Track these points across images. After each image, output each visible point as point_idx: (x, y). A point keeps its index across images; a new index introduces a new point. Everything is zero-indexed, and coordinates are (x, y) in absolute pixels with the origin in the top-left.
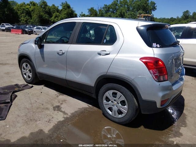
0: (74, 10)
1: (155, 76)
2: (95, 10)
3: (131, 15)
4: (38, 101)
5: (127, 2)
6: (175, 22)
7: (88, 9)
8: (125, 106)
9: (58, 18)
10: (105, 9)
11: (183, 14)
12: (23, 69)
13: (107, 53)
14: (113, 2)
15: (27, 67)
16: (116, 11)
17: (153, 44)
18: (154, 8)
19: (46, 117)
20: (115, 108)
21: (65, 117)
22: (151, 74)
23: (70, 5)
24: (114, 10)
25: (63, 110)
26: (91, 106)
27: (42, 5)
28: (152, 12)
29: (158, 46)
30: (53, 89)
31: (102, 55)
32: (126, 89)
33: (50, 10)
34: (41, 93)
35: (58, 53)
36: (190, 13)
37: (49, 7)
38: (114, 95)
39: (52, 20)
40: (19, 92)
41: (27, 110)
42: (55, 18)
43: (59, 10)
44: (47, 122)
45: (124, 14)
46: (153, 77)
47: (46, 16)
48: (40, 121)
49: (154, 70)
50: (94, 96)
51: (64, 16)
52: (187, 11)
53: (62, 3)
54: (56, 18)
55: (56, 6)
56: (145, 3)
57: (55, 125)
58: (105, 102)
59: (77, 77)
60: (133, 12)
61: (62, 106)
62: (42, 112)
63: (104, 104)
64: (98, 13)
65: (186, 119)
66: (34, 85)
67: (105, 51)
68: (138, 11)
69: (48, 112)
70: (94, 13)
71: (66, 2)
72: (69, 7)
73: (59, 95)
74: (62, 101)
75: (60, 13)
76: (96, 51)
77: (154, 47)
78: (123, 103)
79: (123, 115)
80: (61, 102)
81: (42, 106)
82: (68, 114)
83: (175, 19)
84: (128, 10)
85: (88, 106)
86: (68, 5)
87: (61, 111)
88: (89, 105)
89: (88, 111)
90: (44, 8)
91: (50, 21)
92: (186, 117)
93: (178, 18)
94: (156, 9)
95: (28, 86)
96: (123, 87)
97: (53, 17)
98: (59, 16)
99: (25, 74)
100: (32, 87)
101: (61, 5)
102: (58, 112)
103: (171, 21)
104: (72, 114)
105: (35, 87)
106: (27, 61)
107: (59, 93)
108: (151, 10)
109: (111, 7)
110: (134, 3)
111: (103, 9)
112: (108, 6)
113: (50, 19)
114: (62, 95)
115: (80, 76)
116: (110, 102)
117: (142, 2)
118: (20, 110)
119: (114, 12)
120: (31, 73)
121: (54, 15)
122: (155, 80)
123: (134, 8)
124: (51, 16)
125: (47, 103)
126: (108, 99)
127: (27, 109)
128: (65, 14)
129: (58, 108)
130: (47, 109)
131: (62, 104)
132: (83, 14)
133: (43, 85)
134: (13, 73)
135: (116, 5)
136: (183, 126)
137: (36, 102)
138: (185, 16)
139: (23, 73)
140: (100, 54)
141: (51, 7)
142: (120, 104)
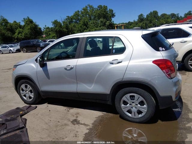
0: (37, 24)
1: (168, 74)
2: (59, 22)
3: (94, 23)
4: (52, 120)
5: (88, 12)
6: (133, 25)
7: (52, 22)
8: (144, 105)
9: (22, 33)
10: (68, 20)
11: (139, 18)
12: (21, 91)
13: (120, 61)
14: (75, 13)
15: (27, 88)
16: (79, 22)
17: (160, 48)
18: (114, 15)
19: (71, 133)
20: (134, 110)
21: (88, 129)
22: (164, 73)
23: (32, 20)
24: (77, 21)
25: (83, 123)
26: (105, 113)
27: (3, 23)
28: (112, 19)
29: (164, 49)
30: (58, 105)
31: (115, 64)
32: (143, 91)
33: (11, 26)
34: (50, 111)
35: (66, 69)
36: (144, 16)
37: (11, 23)
38: (132, 98)
39: (16, 37)
40: (26, 115)
41: (47, 131)
42: (18, 34)
43: (21, 26)
44: (74, 137)
45: (87, 23)
46: (166, 75)
47: (9, 34)
48: (67, 138)
49: (166, 70)
50: (109, 103)
51: (28, 31)
52: (141, 15)
53: (24, 19)
54: (20, 34)
55: (18, 22)
56: (104, 11)
57: (83, 138)
58: (123, 106)
59: (90, 88)
60: (95, 21)
61: (79, 119)
62: (63, 129)
63: (122, 108)
64: (63, 25)
65: (188, 106)
66: (37, 106)
67: (117, 60)
68: (99, 19)
69: (69, 128)
70: (59, 25)
71: (28, 17)
72: (31, 22)
73: (68, 109)
74: (75, 114)
75: (23, 29)
76: (107, 62)
77: (161, 51)
78: (142, 103)
79: (143, 114)
80: (76, 116)
81: (59, 124)
82: (89, 125)
83: (132, 23)
84: (90, 19)
85: (102, 113)
86: (30, 20)
87: (81, 124)
88: (104, 113)
89: (105, 118)
90: (6, 25)
91: (13, 38)
92: (187, 105)
93: (134, 21)
94: (115, 16)
95: (31, 107)
96: (140, 89)
97: (16, 34)
98: (23, 32)
99: (25, 96)
100: (36, 107)
101: (23, 21)
102: (79, 126)
103: (129, 25)
104: (93, 124)
105: (39, 106)
106: (26, 82)
107: (67, 107)
108: (111, 17)
109: (74, 18)
110: (94, 13)
111: (66, 21)
112: (70, 17)
113: (13, 36)
114: (72, 109)
115: (93, 86)
116: (128, 105)
117: (101, 11)
118: (39, 132)
119: (77, 23)
120: (33, 94)
121: (17, 31)
122: (168, 78)
123: (95, 17)
124: (14, 33)
125: (62, 119)
126: (125, 103)
127: (47, 129)
128: (29, 29)
129: (75, 122)
130: (66, 125)
131: (77, 117)
132: (47, 27)
133: (46, 103)
134: (5, 97)
135: (78, 16)
136: (189, 113)
137: (50, 121)
138: (140, 19)
139: (22, 95)
140: (112, 64)
141: (13, 24)
142: (139, 105)
